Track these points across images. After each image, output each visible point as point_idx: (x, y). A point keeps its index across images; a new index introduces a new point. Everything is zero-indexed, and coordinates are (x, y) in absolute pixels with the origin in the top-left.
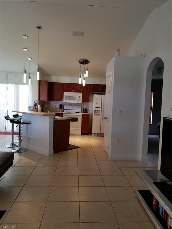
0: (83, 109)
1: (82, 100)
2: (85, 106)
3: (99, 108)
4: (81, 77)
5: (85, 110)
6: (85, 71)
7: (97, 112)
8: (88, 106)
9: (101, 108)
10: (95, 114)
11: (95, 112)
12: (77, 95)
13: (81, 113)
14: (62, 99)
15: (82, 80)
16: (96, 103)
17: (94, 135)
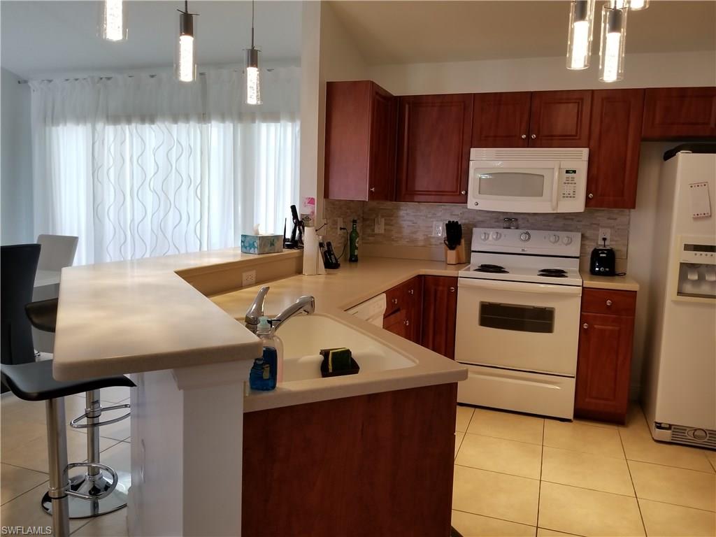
0: (590, 250)
1: (588, 192)
2: (604, 236)
5: (605, 261)
7: (701, 279)
8: (624, 234)
10: (680, 293)
11: (683, 278)
12: (555, 164)
13: (579, 281)
14: (458, 192)
15: (596, 46)
16: (697, 218)
17: (666, 435)
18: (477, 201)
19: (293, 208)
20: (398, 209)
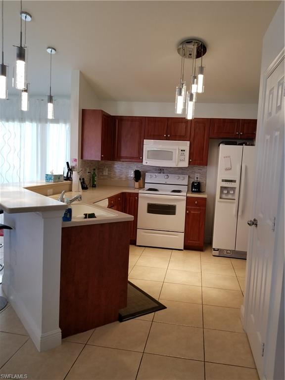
0: (191, 182)
1: (189, 159)
2: (197, 177)
3: (235, 181)
4: (183, 93)
5: (197, 187)
6: (195, 77)
7: (228, 193)
8: (204, 176)
9: (238, 181)
10: (221, 198)
11: (222, 192)
12: (177, 147)
13: (186, 194)
14: (139, 158)
16: (227, 169)
17: (217, 253)
18: (147, 162)
19: (68, 163)
20: (114, 164)
